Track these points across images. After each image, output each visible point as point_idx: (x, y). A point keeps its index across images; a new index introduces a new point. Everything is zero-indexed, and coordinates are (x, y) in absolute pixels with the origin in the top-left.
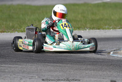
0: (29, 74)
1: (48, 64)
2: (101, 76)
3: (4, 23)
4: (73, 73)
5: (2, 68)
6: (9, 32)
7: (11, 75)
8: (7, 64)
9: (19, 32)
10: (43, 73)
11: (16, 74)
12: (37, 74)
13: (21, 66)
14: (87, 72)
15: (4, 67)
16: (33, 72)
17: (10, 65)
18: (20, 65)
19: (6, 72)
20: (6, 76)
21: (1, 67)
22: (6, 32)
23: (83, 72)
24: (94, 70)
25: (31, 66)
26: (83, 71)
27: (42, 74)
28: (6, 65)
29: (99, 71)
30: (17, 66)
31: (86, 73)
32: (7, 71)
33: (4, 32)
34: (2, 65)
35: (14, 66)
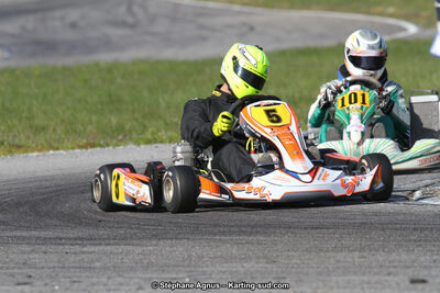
0: (163, 271)
1: (223, 237)
2: (381, 266)
3: (94, 118)
4: (299, 262)
5: (83, 256)
6: (108, 145)
7: (109, 278)
8: (100, 244)
9: (139, 145)
10: (207, 266)
11: (126, 275)
12: (188, 269)
13: (140, 250)
14: (340, 256)
15: (90, 253)
16: (177, 266)
17: (109, 247)
18: (138, 245)
19: (94, 268)
20: (95, 280)
21: (83, 253)
22: (101, 146)
23: (330, 258)
24: (362, 249)
25: (171, 246)
26: (328, 254)
27: (205, 269)
28: (97, 248)
29: (377, 250)
30: (130, 248)
31: (338, 261)
32: (97, 264)
33: (93, 146)
34: (85, 249)
35: (121, 249)
